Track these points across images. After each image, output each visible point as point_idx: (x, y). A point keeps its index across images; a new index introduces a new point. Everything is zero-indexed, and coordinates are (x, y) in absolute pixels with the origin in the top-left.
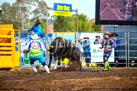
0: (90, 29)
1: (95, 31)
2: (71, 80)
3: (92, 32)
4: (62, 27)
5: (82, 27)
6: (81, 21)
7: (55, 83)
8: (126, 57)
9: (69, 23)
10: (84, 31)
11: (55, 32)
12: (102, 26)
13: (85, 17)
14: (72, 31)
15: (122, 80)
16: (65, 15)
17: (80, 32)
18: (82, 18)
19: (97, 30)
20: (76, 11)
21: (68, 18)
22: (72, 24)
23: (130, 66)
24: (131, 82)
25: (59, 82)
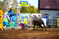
0: (36, 12)
1: (38, 13)
2: (28, 34)
4: (24, 11)
5: (32, 11)
6: (32, 9)
7: (21, 35)
8: (51, 24)
9: (27, 9)
10: (33, 13)
11: (21, 13)
12: (41, 11)
13: (34, 7)
14: (28, 13)
16: (25, 6)
17: (31, 13)
18: (32, 7)
19: (39, 12)
20: (30, 4)
21: (26, 7)
23: (53, 28)
24: (54, 35)
25: (22, 35)
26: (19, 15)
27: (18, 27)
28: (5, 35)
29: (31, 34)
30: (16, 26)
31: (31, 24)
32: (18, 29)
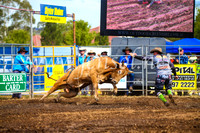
0: (93, 42)
1: (100, 44)
2: (66, 114)
3: (95, 45)
4: (53, 38)
5: (82, 39)
6: (80, 30)
7: (43, 117)
8: (143, 82)
9: (63, 33)
10: (84, 45)
11: (43, 45)
12: (110, 38)
13: (86, 24)
14: (67, 44)
15: (137, 114)
16: (57, 22)
17: (78, 45)
18: (82, 26)
19: (102, 43)
20: (73, 16)
21: (62, 26)
22: (68, 34)
23: (149, 94)
24: (150, 116)
25: (48, 117)
26: (36, 50)
27: (35, 93)
30: (28, 87)
32: (36, 96)
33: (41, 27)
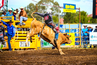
0: (89, 21)
1: (92, 22)
4: (69, 20)
5: (83, 20)
6: (83, 16)
7: (65, 59)
9: (74, 17)
10: (85, 23)
11: (64, 23)
13: (86, 13)
14: (76, 23)
16: (71, 12)
17: (82, 23)
18: (84, 14)
20: (79, 9)
21: (74, 14)
22: (77, 18)
25: (67, 58)
26: (61, 26)
28: (41, 59)
29: (82, 57)
31: (80, 41)
33: (63, 14)
